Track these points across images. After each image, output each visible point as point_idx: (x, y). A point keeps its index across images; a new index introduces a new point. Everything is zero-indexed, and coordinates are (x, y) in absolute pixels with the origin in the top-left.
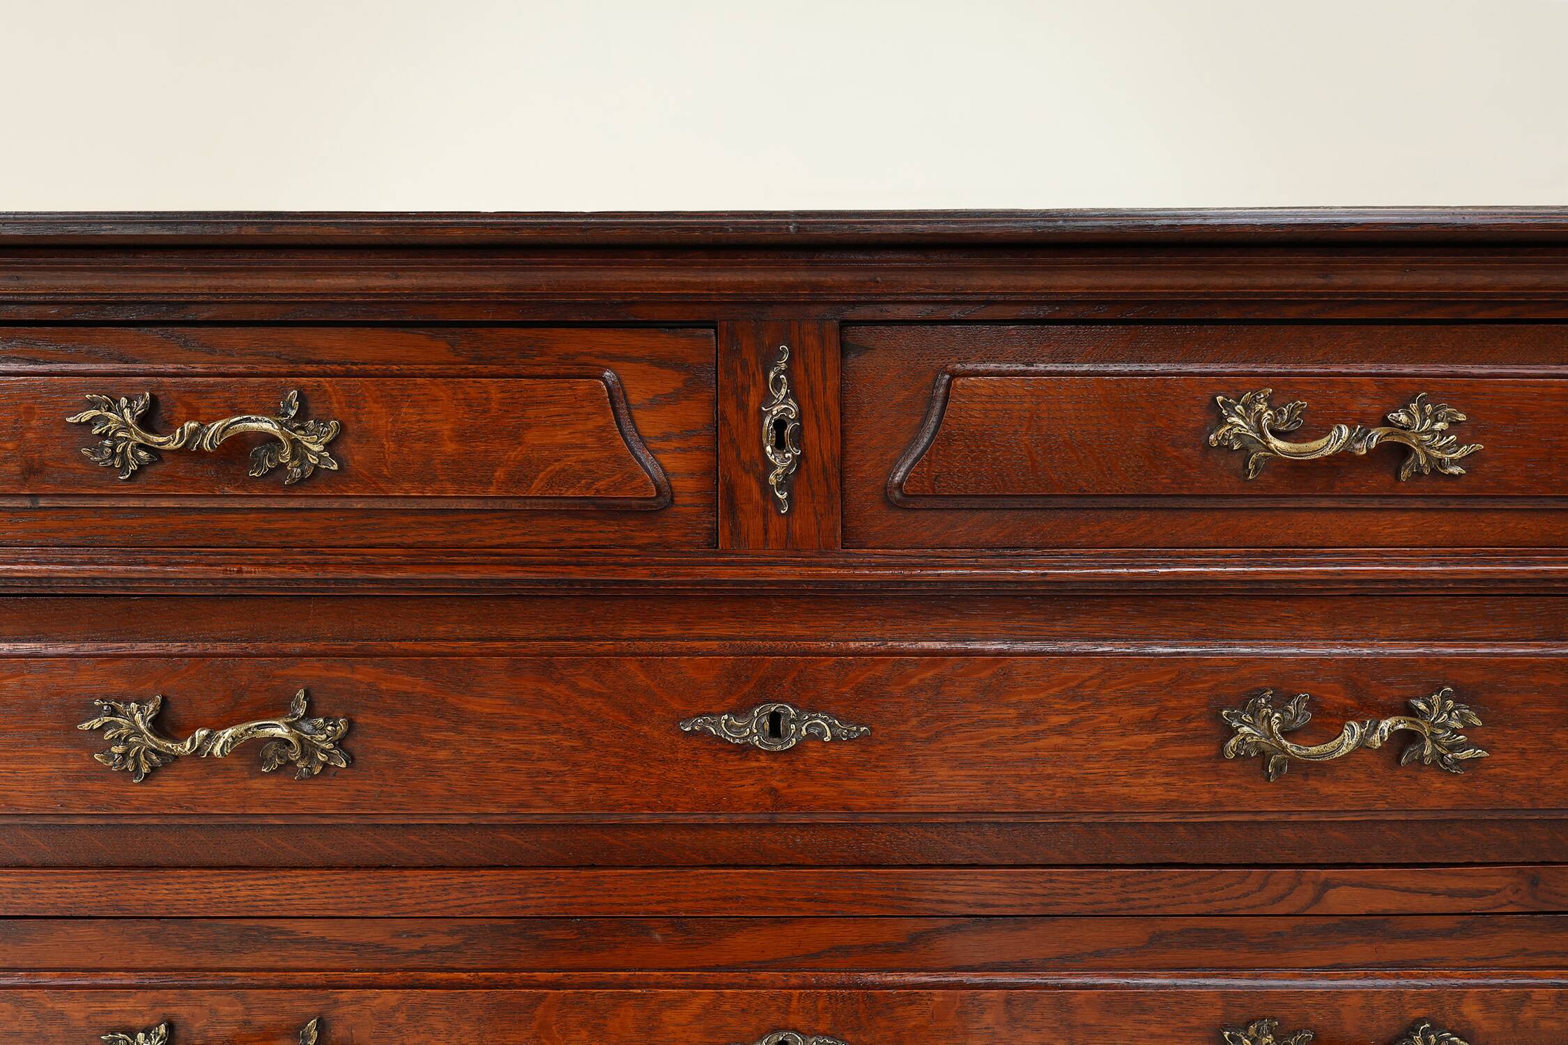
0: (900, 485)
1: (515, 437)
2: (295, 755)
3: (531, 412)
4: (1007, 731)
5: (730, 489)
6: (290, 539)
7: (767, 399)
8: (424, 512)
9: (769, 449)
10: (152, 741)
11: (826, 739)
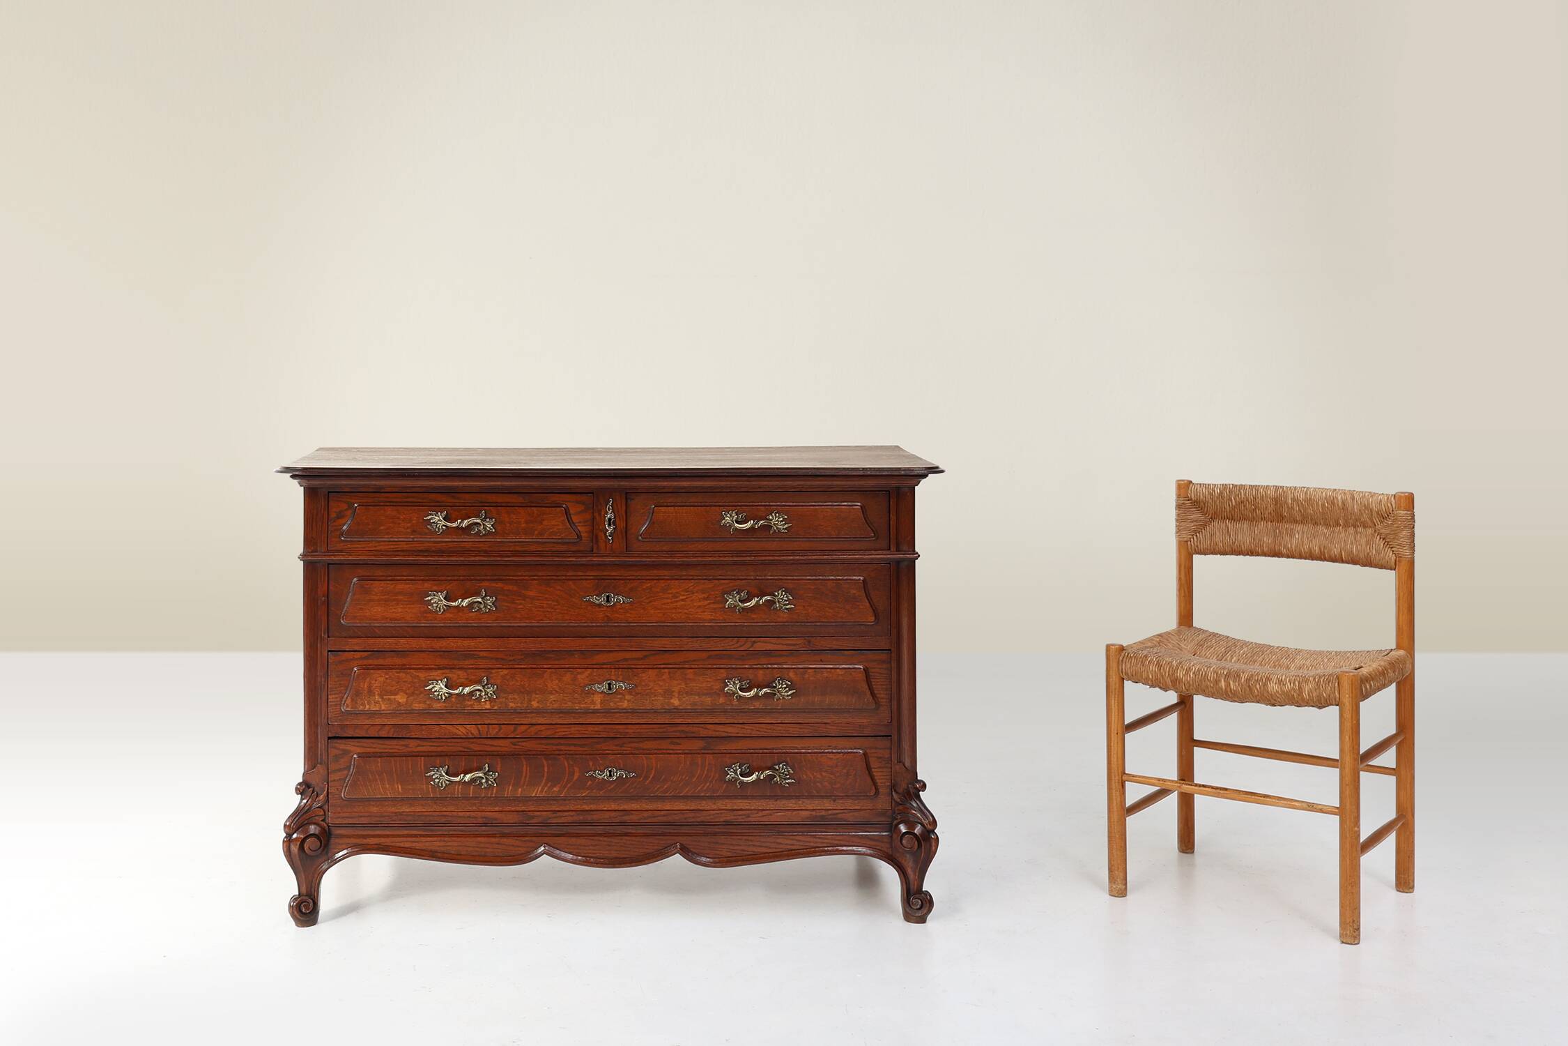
0: (641, 535)
1: (541, 523)
2: (482, 606)
3: (545, 517)
4: (669, 601)
5: (597, 536)
6: (479, 550)
7: (607, 513)
8: (515, 542)
9: (607, 526)
10: (444, 602)
11: (621, 603)
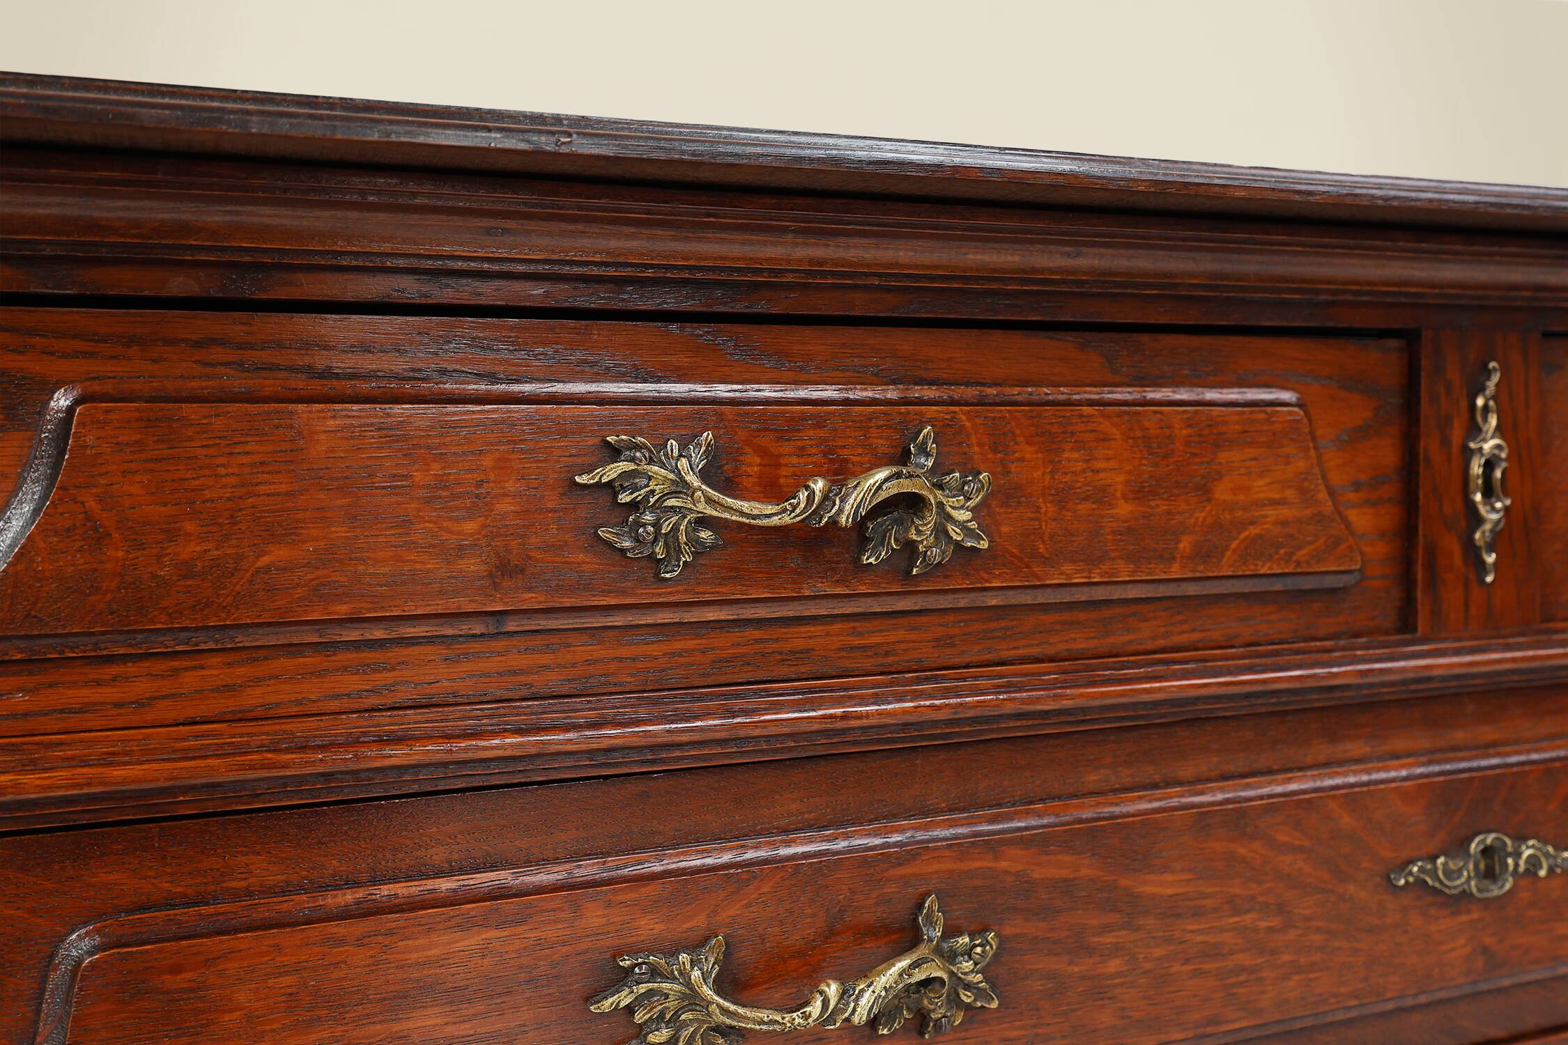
1: (1204, 491)
2: (939, 1001)
3: (1223, 456)
5: (1430, 551)
6: (890, 659)
7: (1474, 430)
9: (1478, 497)
10: (729, 1013)
11: (1542, 873)
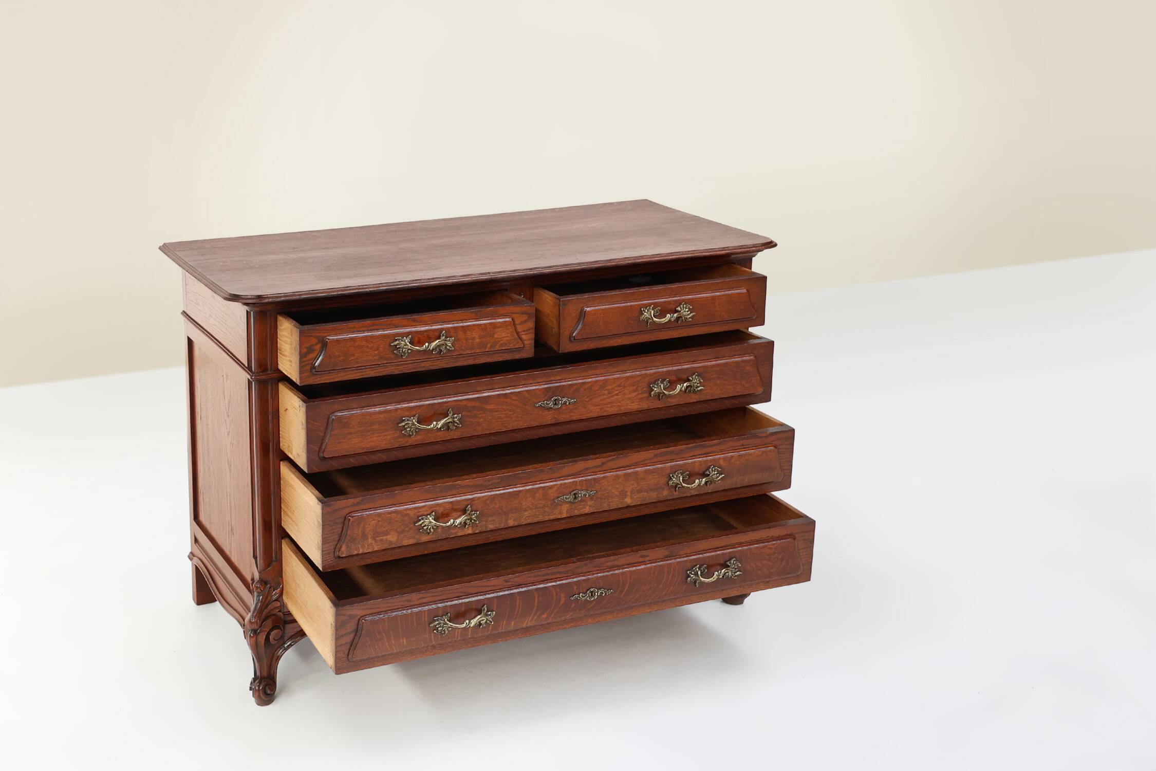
0: (574, 337)
1: (493, 336)
2: (451, 425)
3: (496, 330)
8: (468, 356)
10: (417, 425)
11: (567, 404)
